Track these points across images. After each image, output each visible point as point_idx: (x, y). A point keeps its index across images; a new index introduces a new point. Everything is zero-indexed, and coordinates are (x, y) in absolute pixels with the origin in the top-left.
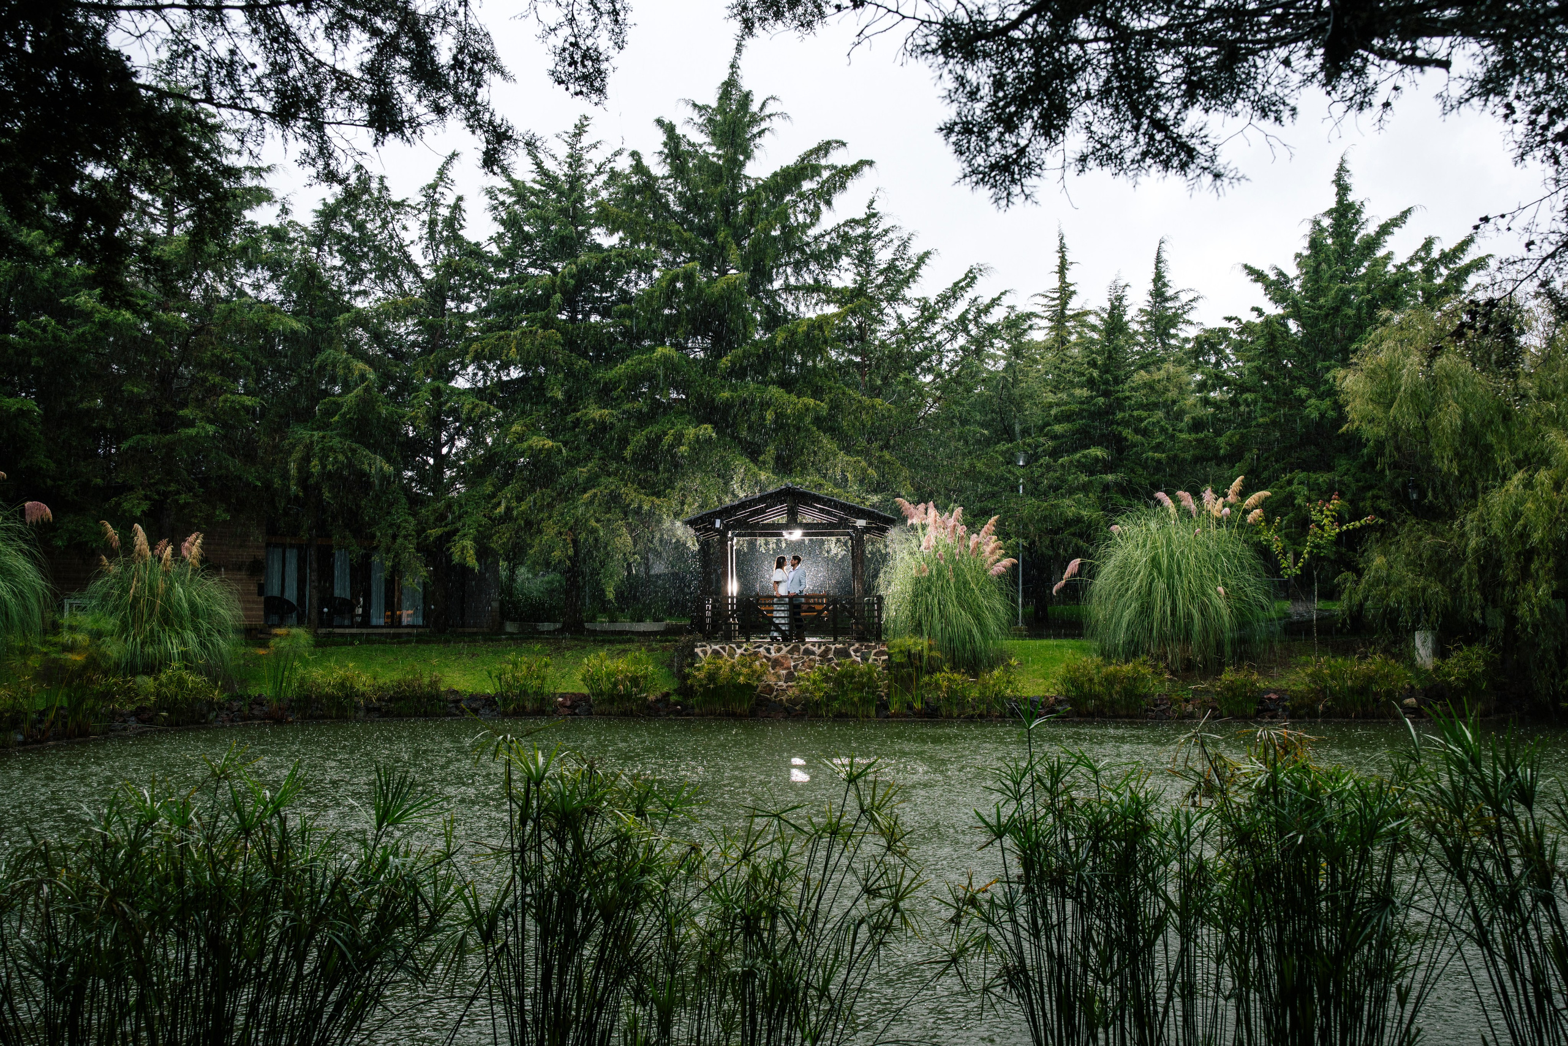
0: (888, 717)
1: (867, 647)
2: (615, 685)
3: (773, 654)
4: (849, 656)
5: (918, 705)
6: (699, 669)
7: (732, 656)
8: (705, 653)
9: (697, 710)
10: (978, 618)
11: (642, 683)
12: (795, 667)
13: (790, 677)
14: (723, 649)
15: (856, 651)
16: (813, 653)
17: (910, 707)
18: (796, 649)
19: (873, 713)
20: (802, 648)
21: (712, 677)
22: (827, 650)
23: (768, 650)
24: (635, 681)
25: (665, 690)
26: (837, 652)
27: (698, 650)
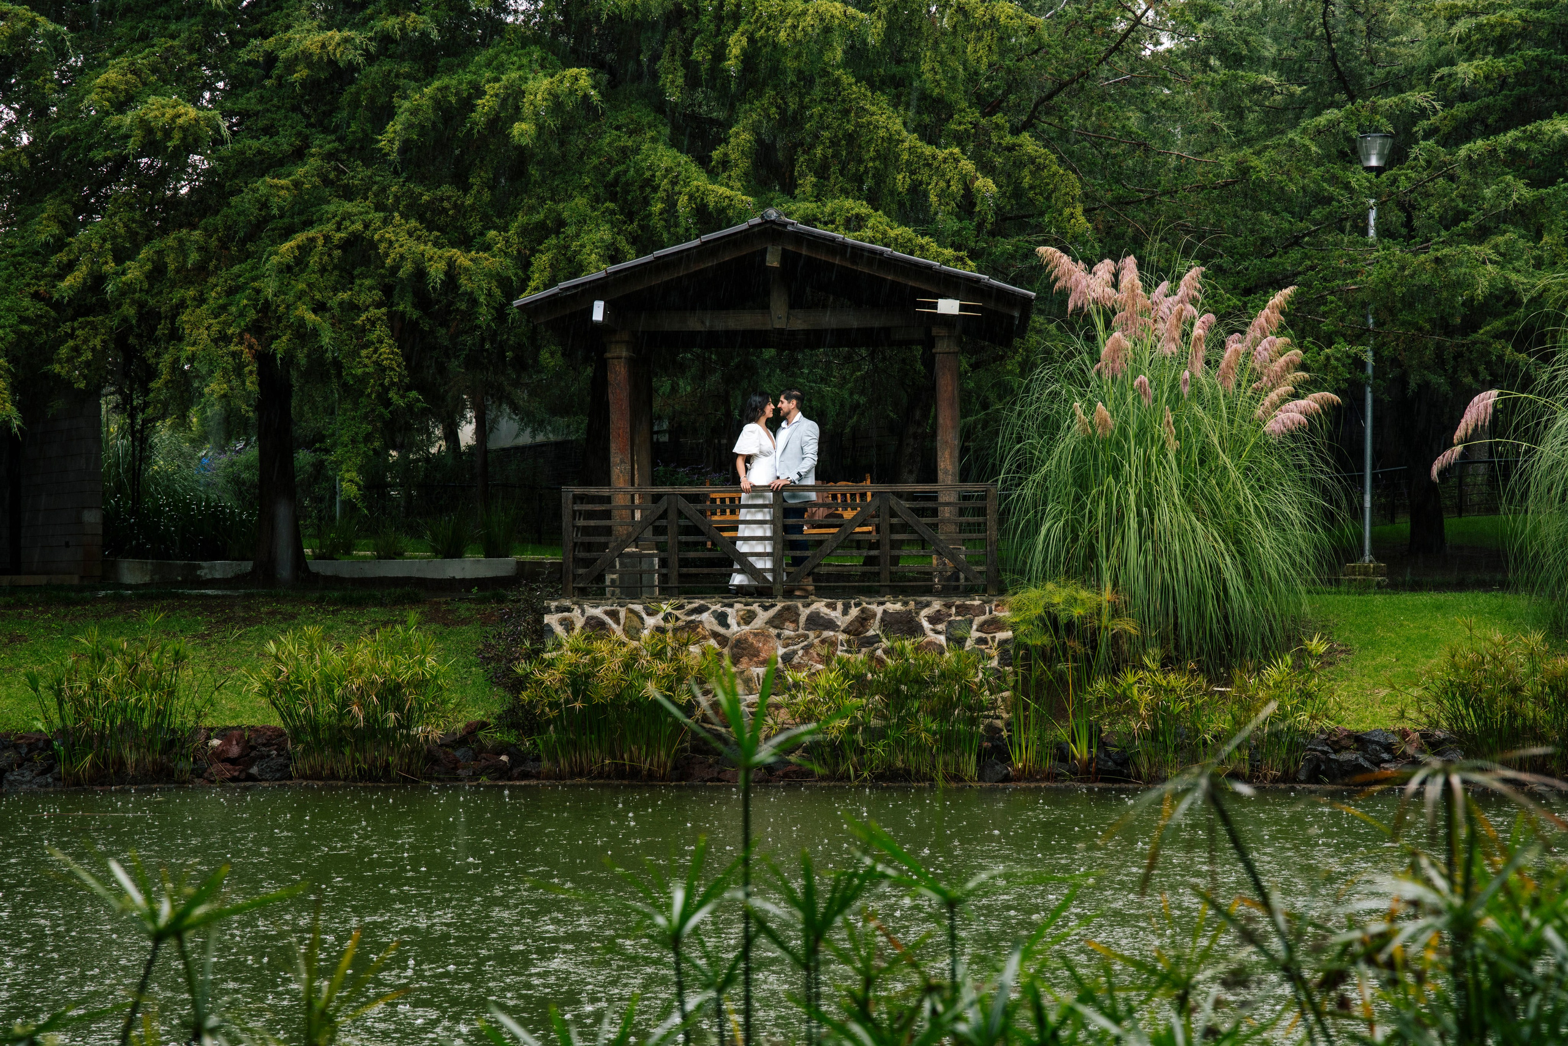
0: (1007, 778)
1: (962, 610)
2: (344, 703)
3: (735, 629)
4: (914, 629)
5: (1080, 751)
6: (551, 664)
7: (633, 632)
8: (568, 626)
9: (545, 765)
10: (1236, 538)
11: (410, 697)
12: (787, 658)
13: (776, 682)
14: (613, 615)
15: (934, 620)
16: (830, 625)
17: (1062, 754)
18: (787, 616)
19: (971, 767)
20: (804, 613)
21: (579, 682)
22: (865, 618)
23: (722, 619)
24: (391, 693)
25: (477, 714)
26: (891, 623)
27: (551, 620)
